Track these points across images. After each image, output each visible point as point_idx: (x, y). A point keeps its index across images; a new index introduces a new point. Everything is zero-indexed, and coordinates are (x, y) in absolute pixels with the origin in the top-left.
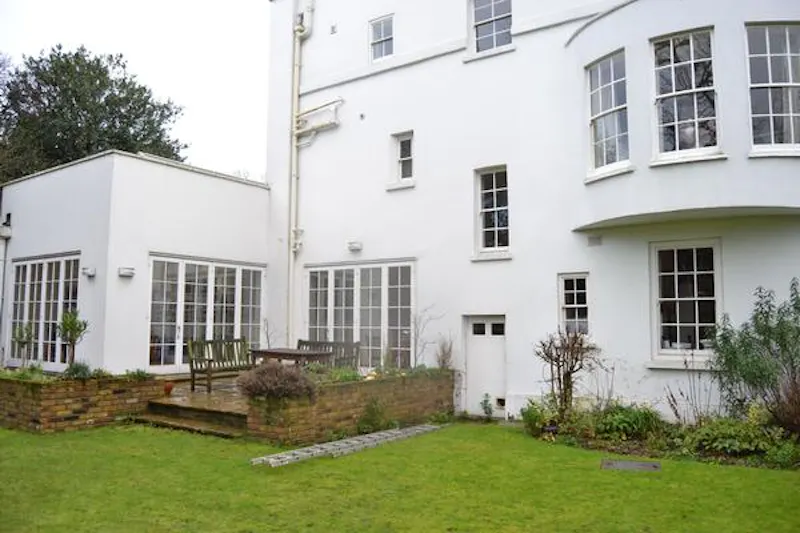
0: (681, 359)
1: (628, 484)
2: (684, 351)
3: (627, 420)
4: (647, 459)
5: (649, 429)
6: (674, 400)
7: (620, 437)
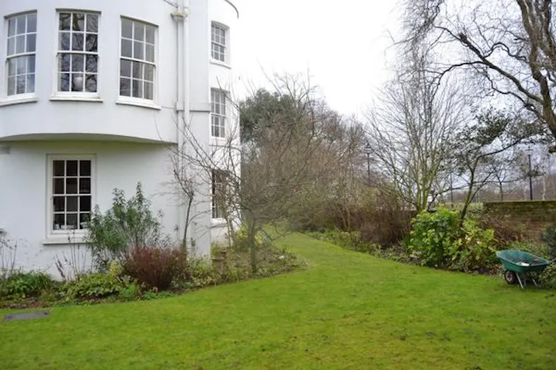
0: (66, 236)
1: (25, 329)
2: (68, 231)
3: (26, 283)
4: (41, 309)
5: (43, 287)
6: (61, 266)
7: (21, 297)
